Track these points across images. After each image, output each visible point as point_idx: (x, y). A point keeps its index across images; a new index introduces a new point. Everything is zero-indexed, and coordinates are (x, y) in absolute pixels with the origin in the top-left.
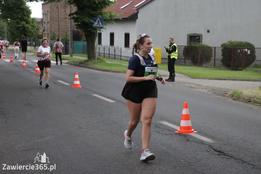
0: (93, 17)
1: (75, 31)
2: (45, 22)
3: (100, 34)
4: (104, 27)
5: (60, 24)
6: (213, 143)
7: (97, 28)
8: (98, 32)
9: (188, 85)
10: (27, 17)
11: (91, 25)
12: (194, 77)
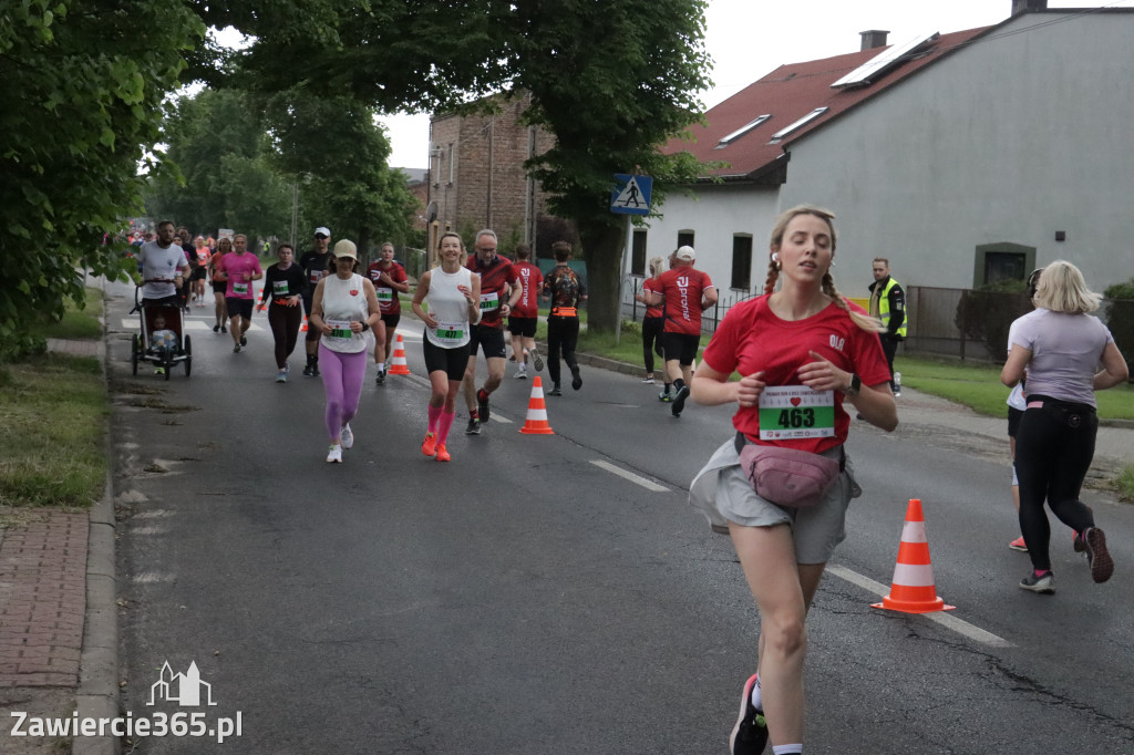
0: (615, 171)
1: (548, 221)
2: (437, 187)
3: (641, 238)
4: (657, 209)
5: (492, 192)
6: (1004, 649)
7: (626, 216)
8: (632, 228)
9: (959, 439)
10: (370, 166)
11: (607, 201)
12: (986, 409)
